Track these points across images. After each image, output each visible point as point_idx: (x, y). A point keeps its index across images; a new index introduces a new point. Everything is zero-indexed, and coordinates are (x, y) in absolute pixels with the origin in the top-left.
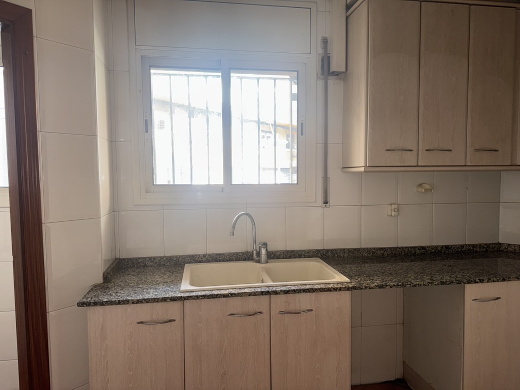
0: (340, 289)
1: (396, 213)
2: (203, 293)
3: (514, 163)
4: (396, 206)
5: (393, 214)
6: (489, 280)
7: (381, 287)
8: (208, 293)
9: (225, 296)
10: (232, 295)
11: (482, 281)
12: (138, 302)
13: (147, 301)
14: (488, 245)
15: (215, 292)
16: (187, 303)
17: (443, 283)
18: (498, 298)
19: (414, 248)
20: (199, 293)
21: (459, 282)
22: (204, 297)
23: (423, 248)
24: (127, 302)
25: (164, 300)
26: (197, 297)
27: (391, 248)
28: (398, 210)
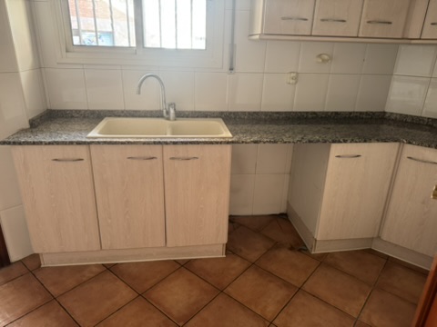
0: (221, 143)
1: (294, 81)
2: (105, 140)
3: (405, 36)
4: (294, 75)
5: (291, 81)
6: (352, 141)
7: (255, 142)
8: (109, 140)
9: (123, 143)
10: (129, 143)
11: (345, 141)
12: (50, 143)
13: (58, 143)
14: (374, 113)
15: (115, 140)
16: (92, 146)
17: (310, 142)
18: (358, 156)
19: (307, 113)
20: (101, 140)
21: (325, 142)
22: (105, 143)
23: (314, 113)
24: (40, 143)
25: (71, 143)
26: (99, 143)
27: (286, 113)
28: (296, 79)
